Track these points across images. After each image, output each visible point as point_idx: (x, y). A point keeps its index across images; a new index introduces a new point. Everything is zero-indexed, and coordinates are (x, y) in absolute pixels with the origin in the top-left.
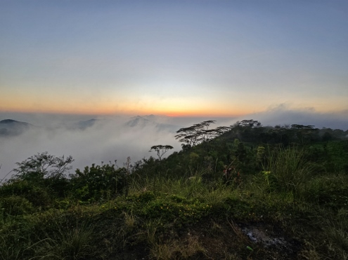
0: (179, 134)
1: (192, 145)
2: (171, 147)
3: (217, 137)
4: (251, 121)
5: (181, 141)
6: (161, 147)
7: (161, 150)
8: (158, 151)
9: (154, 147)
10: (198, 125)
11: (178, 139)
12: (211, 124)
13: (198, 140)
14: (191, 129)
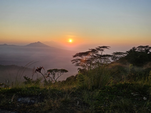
0: (75, 58)
1: (87, 69)
2: (66, 71)
3: (112, 63)
4: (147, 47)
5: (78, 65)
6: (56, 70)
7: (56, 74)
8: (54, 74)
9: (50, 71)
10: (93, 51)
11: (75, 64)
12: (105, 49)
13: (93, 64)
14: (86, 54)
